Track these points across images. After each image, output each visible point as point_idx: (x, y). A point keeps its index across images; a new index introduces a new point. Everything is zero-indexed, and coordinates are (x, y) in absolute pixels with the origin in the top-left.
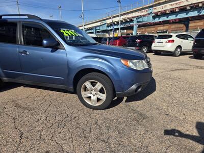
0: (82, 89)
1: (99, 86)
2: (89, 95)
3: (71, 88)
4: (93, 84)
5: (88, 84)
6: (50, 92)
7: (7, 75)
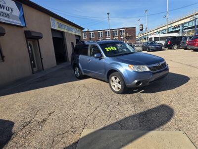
0: (111, 81)
1: (118, 80)
2: (114, 85)
3: (106, 80)
4: (116, 78)
5: (113, 78)
6: (98, 81)
7: (84, 71)
